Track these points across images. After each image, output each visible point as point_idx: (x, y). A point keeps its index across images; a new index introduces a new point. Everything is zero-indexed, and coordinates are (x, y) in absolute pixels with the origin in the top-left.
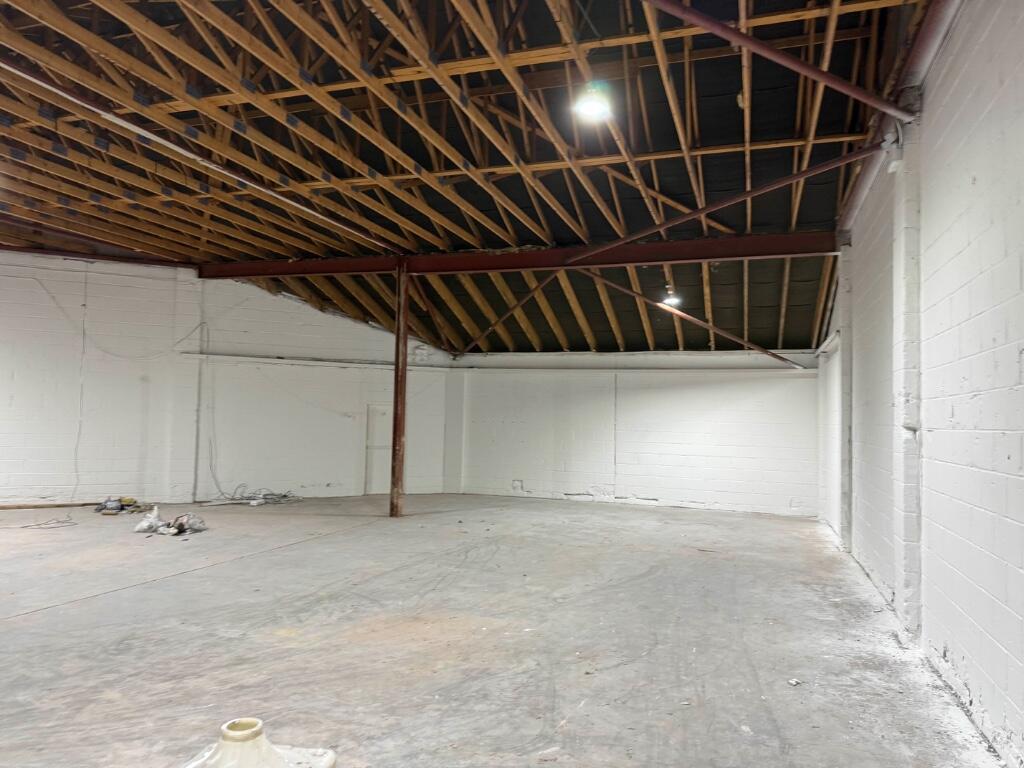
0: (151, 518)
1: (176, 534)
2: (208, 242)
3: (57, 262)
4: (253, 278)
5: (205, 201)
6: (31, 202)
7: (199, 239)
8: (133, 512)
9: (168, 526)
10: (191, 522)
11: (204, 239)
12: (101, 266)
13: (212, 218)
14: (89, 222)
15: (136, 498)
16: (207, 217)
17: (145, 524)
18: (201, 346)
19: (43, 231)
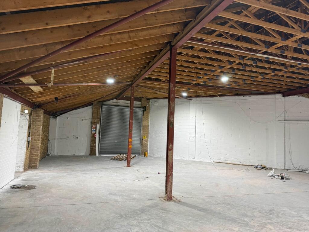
0: (272, 173)
1: (281, 179)
2: (286, 85)
3: (242, 98)
4: (302, 94)
5: (286, 72)
6: (235, 83)
7: (283, 84)
8: (265, 170)
9: (278, 176)
10: (285, 176)
11: (284, 84)
12: (253, 97)
13: (287, 77)
14: (250, 85)
15: (266, 166)
16: (285, 77)
17: (270, 174)
18: (285, 118)
19: (238, 90)
